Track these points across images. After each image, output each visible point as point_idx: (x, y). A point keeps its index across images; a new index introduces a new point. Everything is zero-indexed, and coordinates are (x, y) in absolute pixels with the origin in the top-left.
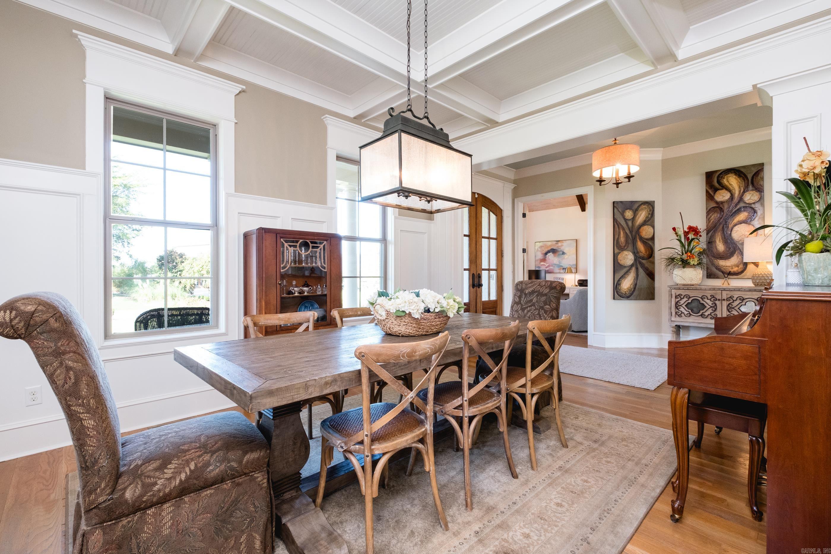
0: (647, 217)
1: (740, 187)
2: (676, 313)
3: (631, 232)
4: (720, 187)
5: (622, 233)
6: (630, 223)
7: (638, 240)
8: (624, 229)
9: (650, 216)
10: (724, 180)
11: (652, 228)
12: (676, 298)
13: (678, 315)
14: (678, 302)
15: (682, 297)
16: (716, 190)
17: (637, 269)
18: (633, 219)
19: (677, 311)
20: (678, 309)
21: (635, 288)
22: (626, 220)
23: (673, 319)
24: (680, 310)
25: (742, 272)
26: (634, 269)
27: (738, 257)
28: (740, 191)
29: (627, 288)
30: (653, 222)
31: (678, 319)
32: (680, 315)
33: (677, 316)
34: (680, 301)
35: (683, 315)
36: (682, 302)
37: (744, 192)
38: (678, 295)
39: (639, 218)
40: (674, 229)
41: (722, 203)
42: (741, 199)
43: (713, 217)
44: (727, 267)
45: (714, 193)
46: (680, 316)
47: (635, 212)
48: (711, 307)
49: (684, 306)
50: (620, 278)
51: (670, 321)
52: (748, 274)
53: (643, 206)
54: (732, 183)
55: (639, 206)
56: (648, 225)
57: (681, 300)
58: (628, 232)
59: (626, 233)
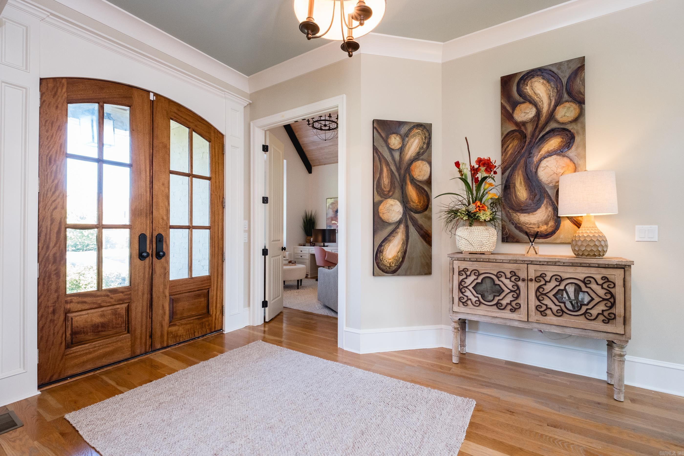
0: (421, 148)
1: (549, 97)
2: (460, 299)
3: (399, 169)
4: (522, 100)
5: (385, 170)
6: (397, 155)
7: (409, 183)
8: (388, 164)
9: (425, 146)
10: (528, 88)
11: (428, 165)
12: (459, 275)
13: (463, 303)
14: (462, 281)
15: (468, 273)
16: (515, 105)
17: (407, 227)
18: (402, 150)
19: (461, 295)
20: (462, 293)
21: (403, 258)
22: (391, 150)
23: (456, 309)
24: (465, 294)
25: (553, 233)
26: (402, 227)
27: (546, 208)
28: (550, 104)
29: (393, 258)
30: (430, 155)
31: (462, 309)
32: (465, 302)
33: (461, 304)
34: (465, 280)
35: (469, 302)
36: (468, 281)
37: (556, 106)
38: (463, 270)
39: (409, 148)
40: (457, 164)
41: (524, 124)
42: (551, 116)
43: (510, 146)
44: (531, 224)
45: (514, 109)
46: (465, 304)
47: (404, 137)
48: (512, 291)
49: (470, 288)
50: (383, 242)
51: (451, 312)
52: (562, 236)
53: (416, 131)
54: (538, 92)
55: (410, 130)
56: (422, 160)
57: (466, 278)
58: (393, 168)
59: (391, 171)
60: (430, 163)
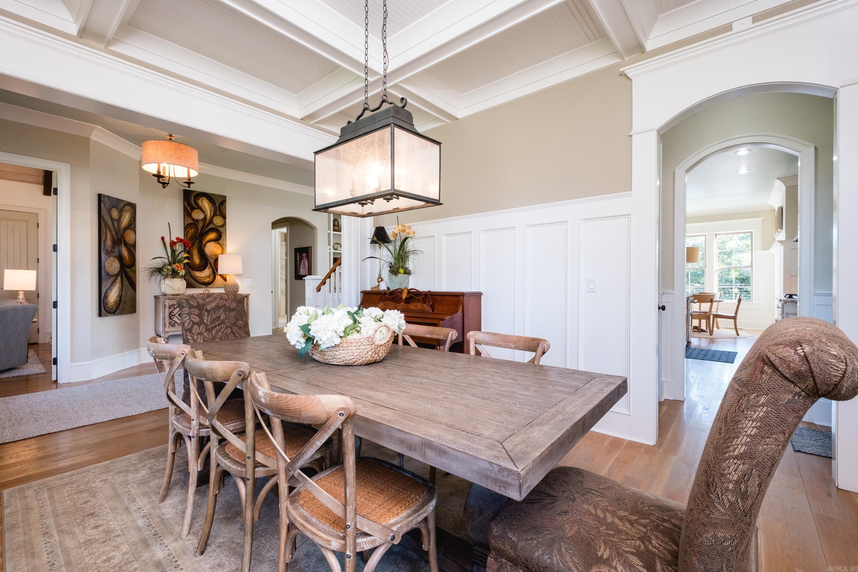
0: (130, 221)
1: (210, 211)
2: (170, 323)
3: (117, 234)
4: (196, 207)
5: (109, 234)
6: (116, 224)
7: (123, 245)
8: (110, 231)
9: (132, 220)
10: (200, 201)
12: (169, 308)
13: (172, 325)
14: (171, 312)
15: (175, 307)
16: (193, 209)
17: (122, 279)
18: (119, 220)
19: (171, 321)
20: (171, 319)
21: (120, 301)
22: (112, 219)
23: (167, 330)
24: (173, 320)
25: (212, 282)
26: (119, 278)
27: (209, 269)
28: (211, 214)
29: (114, 302)
30: (135, 227)
31: (172, 329)
32: (173, 324)
33: (171, 326)
34: (173, 311)
35: (176, 324)
36: (175, 312)
37: (213, 216)
38: (172, 306)
39: (124, 220)
40: (163, 238)
41: (197, 221)
42: (211, 221)
43: (190, 232)
44: (201, 277)
45: (192, 211)
46: (173, 326)
47: (121, 212)
49: (177, 315)
50: (108, 289)
51: (164, 332)
52: (216, 284)
53: (127, 208)
54: (205, 206)
55: (124, 207)
56: (130, 229)
57: (174, 310)
58: (114, 234)
59: (112, 235)
60: (135, 232)
